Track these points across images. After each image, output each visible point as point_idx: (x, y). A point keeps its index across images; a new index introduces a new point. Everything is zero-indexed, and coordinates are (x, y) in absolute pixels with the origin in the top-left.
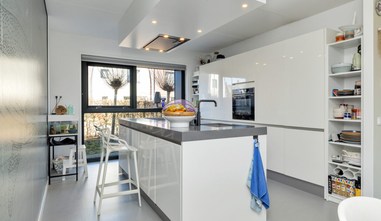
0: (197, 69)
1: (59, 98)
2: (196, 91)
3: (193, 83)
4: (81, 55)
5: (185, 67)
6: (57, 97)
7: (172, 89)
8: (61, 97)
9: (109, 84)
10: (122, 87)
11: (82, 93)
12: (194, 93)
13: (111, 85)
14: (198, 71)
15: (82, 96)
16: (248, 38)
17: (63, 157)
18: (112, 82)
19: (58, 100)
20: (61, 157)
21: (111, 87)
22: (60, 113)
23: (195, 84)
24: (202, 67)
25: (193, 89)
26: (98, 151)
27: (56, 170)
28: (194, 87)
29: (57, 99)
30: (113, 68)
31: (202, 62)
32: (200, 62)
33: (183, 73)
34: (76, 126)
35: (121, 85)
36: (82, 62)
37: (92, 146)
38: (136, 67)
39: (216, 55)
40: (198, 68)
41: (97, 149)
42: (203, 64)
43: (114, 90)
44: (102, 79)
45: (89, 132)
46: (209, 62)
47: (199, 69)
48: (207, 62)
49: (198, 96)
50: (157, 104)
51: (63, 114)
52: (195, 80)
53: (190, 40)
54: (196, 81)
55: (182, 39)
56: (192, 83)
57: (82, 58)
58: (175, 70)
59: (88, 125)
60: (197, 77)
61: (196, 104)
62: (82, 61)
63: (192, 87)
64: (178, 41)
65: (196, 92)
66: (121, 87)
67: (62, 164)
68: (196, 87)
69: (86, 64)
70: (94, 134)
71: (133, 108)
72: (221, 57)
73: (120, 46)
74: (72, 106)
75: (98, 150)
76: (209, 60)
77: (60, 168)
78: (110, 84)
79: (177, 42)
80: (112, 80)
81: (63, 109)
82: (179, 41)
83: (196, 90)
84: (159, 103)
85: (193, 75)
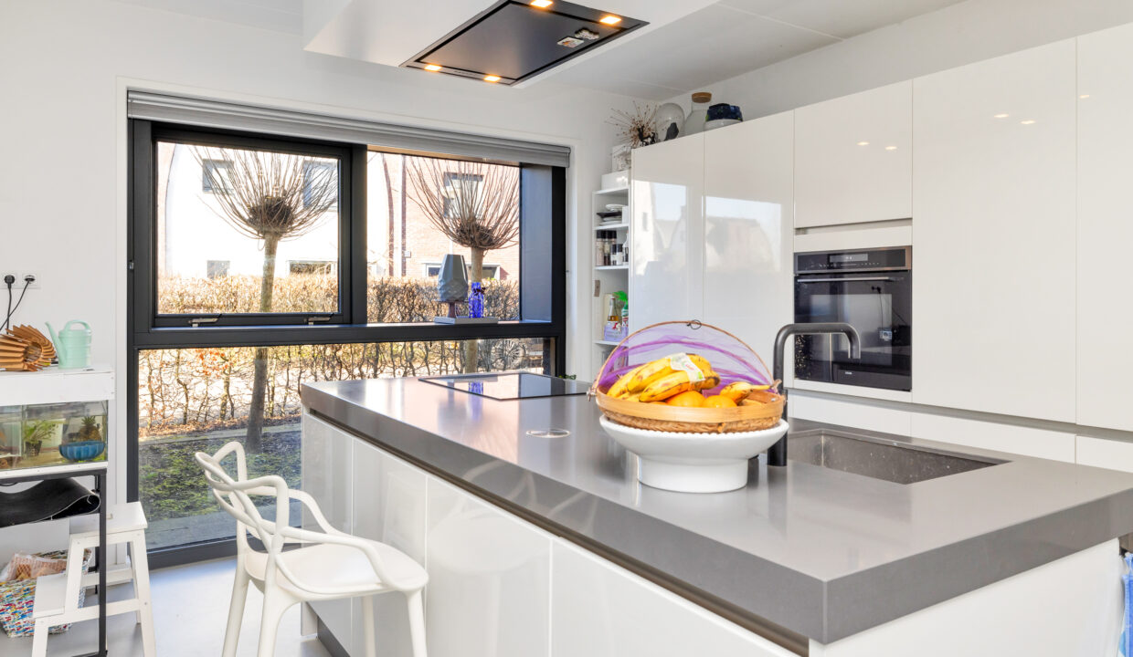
0: (620, 162)
1: (19, 283)
2: (615, 251)
3: (599, 217)
4: (128, 91)
5: (565, 152)
6: (10, 280)
7: (491, 240)
8: (30, 280)
9: (240, 216)
10: (296, 232)
11: (129, 261)
12: (607, 261)
13: (251, 222)
14: (627, 171)
15: (131, 273)
16: (848, 35)
17: (39, 559)
18: (253, 211)
19: (16, 292)
20: (29, 557)
21: (251, 229)
22: (20, 366)
23: (610, 225)
24: (641, 153)
25: (599, 243)
26: (197, 495)
27: (4, 623)
28: (604, 235)
29: (10, 287)
30: (260, 154)
31: (643, 135)
32: (637, 133)
33: (559, 177)
34: (99, 420)
35: (291, 223)
36: (132, 123)
37: (171, 470)
38: (362, 149)
39: (705, 107)
40: (627, 158)
41: (192, 487)
42: (649, 140)
43: (263, 242)
44: (210, 198)
45: (159, 406)
46: (673, 132)
47: (628, 162)
48: (662, 135)
49: (625, 272)
50: (452, 305)
51: (32, 369)
52: (612, 207)
53: (648, 23)
54: (616, 211)
55: (610, 21)
56: (595, 218)
57: (130, 105)
58: (522, 166)
59: (154, 381)
60: (623, 197)
61: (612, 307)
62: (129, 119)
63: (594, 235)
64: (586, 29)
65: (617, 257)
66: (292, 229)
67: (29, 597)
68: (610, 234)
69: (147, 133)
70: (179, 413)
71: (351, 323)
72: (723, 112)
73: (305, 49)
74: (82, 327)
75: (198, 489)
76: (674, 125)
77: (23, 616)
78: (247, 217)
79: (585, 34)
80: (254, 202)
81: (36, 345)
82: (591, 32)
83: (615, 246)
84: (462, 300)
85: (600, 187)
